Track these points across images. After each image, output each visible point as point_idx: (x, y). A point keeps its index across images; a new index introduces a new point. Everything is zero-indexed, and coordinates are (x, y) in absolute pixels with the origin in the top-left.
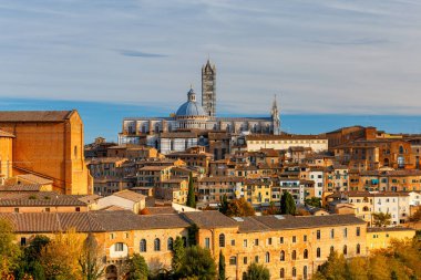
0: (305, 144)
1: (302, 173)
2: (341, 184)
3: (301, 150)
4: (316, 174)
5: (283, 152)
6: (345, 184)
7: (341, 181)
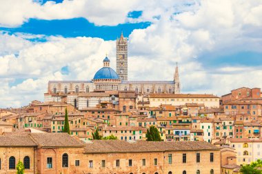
0: (199, 102)
1: (194, 124)
2: (228, 134)
3: (195, 106)
4: (206, 125)
5: (180, 108)
6: (231, 134)
7: (227, 131)
